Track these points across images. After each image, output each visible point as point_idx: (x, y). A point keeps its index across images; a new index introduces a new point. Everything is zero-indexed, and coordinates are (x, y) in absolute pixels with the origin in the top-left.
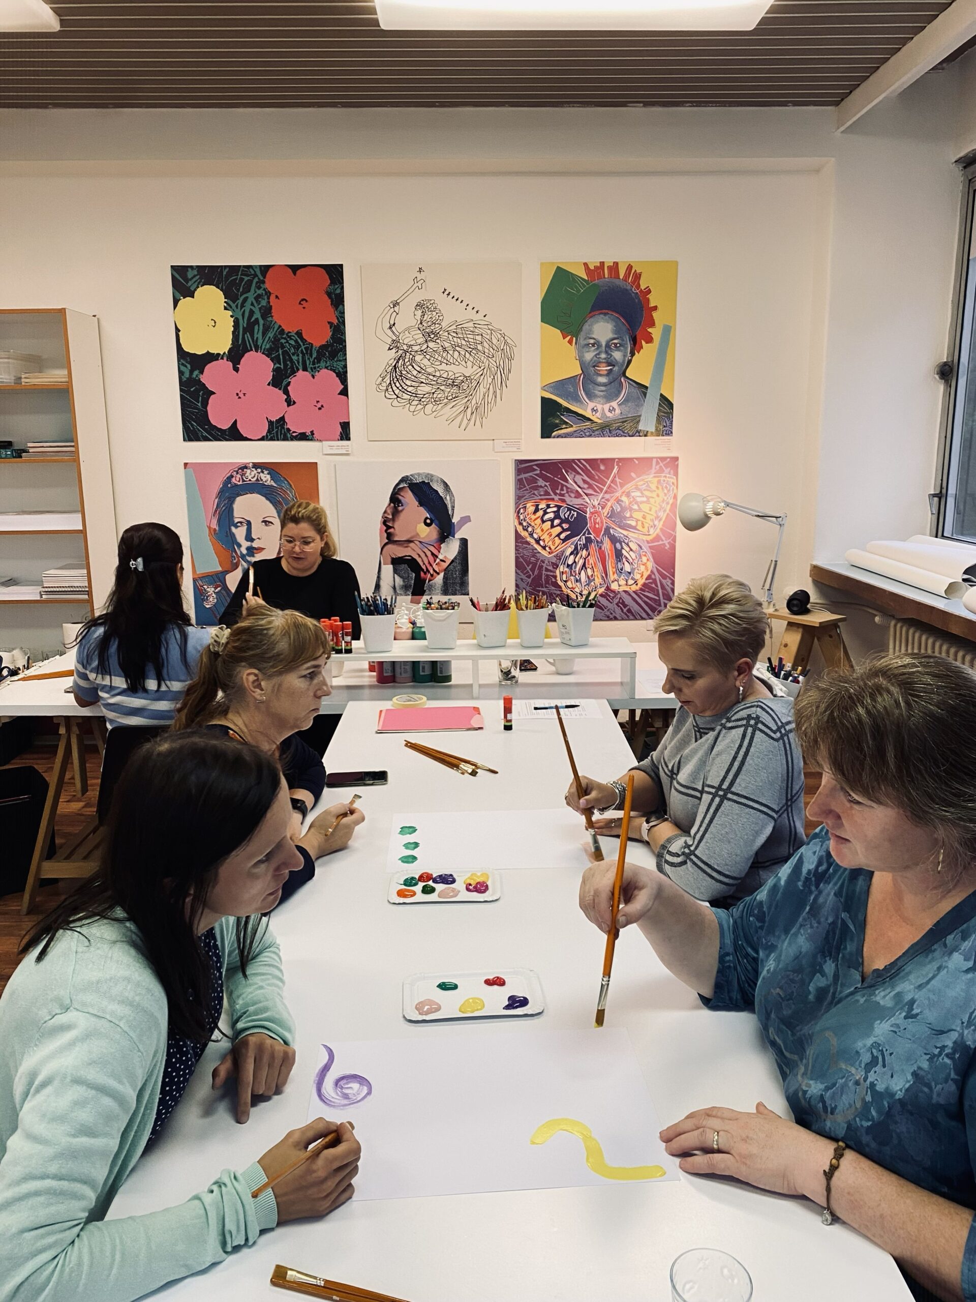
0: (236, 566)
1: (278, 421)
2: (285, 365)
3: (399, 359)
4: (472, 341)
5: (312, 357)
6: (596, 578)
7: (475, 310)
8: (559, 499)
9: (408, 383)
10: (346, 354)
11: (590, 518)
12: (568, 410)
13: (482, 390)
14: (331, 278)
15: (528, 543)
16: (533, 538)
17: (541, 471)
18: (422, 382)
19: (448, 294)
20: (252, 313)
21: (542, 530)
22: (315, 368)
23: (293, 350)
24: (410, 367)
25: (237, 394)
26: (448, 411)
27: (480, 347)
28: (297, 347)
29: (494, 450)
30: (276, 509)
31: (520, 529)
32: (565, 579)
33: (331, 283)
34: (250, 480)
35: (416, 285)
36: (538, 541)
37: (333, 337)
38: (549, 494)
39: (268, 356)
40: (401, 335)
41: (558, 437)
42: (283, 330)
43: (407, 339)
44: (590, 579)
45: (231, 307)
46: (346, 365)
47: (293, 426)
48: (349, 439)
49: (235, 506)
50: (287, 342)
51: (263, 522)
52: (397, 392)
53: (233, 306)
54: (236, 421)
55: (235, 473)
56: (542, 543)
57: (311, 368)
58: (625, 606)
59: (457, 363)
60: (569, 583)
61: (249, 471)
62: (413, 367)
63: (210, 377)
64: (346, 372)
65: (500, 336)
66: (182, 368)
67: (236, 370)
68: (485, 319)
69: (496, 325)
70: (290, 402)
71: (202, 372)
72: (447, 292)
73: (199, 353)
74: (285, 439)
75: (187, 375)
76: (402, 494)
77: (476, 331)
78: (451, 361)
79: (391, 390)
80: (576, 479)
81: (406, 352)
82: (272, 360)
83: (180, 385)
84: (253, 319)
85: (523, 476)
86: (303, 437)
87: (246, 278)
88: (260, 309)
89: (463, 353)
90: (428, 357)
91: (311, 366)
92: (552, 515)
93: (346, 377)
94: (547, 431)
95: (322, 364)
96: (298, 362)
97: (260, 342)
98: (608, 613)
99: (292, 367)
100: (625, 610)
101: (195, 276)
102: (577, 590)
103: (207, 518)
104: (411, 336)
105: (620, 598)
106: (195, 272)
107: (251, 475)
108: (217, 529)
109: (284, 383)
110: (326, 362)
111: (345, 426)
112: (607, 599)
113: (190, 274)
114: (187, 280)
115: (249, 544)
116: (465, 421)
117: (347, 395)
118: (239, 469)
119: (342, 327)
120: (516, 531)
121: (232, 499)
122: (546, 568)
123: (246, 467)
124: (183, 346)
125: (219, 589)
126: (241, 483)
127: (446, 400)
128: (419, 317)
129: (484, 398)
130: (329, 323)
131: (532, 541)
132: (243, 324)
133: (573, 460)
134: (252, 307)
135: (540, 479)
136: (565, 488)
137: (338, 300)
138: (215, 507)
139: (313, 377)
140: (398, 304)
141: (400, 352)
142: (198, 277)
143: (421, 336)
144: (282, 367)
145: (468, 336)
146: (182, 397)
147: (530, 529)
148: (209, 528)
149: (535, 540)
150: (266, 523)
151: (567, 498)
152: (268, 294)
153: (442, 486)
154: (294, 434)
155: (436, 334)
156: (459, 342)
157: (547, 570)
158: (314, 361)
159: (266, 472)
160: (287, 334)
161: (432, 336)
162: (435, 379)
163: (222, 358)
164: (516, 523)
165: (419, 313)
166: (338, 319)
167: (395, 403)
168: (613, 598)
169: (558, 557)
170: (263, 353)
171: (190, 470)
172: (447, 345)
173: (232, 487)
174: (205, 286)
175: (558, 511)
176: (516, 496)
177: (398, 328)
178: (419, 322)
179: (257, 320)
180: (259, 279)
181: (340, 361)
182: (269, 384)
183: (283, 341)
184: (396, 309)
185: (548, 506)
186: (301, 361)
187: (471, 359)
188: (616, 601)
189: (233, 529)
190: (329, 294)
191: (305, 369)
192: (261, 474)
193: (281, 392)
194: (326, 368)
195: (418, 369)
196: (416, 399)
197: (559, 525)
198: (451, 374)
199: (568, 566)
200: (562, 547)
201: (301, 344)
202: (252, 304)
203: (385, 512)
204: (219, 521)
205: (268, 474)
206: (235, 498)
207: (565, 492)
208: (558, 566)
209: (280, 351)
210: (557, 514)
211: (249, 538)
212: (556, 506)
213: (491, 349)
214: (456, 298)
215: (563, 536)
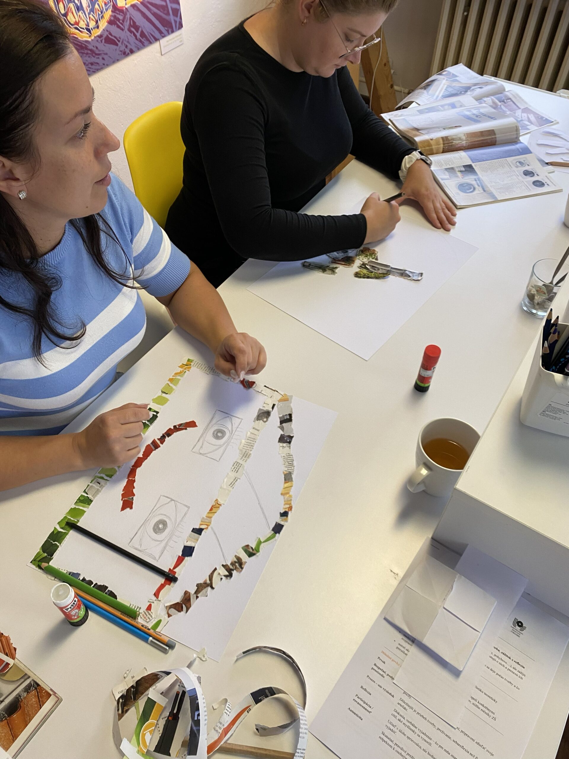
58: (137, 28)
98: (123, 48)
100: (138, 35)
105: (131, 18)
112: (118, 27)
168: (123, 21)
188: (127, 24)
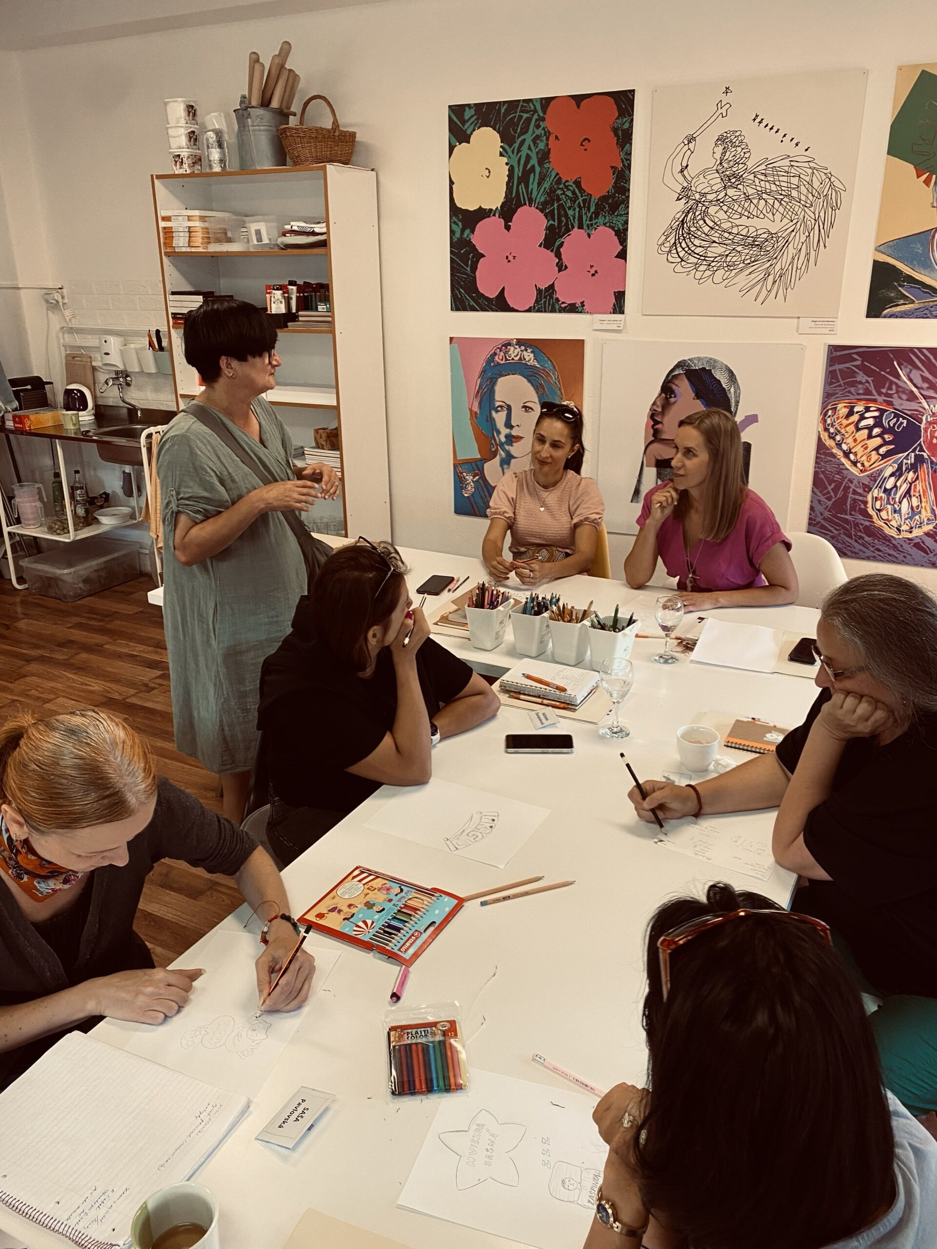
0: (495, 454)
1: (547, 289)
2: (560, 221)
3: (688, 212)
4: (785, 184)
5: (589, 212)
6: (923, 511)
7: (795, 141)
8: (885, 401)
9: (697, 242)
10: (628, 207)
11: (926, 430)
12: (911, 279)
13: (791, 251)
14: (619, 108)
15: (834, 456)
16: (841, 449)
17: (862, 361)
18: (714, 242)
19: (760, 122)
20: (528, 157)
21: (855, 440)
22: (592, 225)
23: (569, 204)
24: (701, 222)
25: (507, 257)
26: (742, 280)
27: (794, 193)
28: (574, 199)
29: (797, 331)
30: (537, 393)
31: (825, 436)
32: (878, 507)
33: (618, 117)
34: (513, 359)
35: (720, 111)
36: (846, 454)
37: (615, 186)
38: (870, 394)
39: (542, 211)
40: (694, 180)
41: (890, 317)
42: (560, 178)
43: (701, 185)
44: (914, 511)
45: (507, 153)
46: (628, 220)
47: (563, 296)
48: (622, 312)
49: (497, 388)
50: (564, 193)
51: (523, 407)
52: (681, 254)
53: (509, 150)
54: (503, 289)
55: (498, 350)
56: (852, 457)
57: (588, 225)
59: (762, 216)
60: (884, 514)
61: (512, 349)
62: (705, 221)
63: (479, 238)
64: (627, 229)
65: (824, 177)
66: (455, 227)
67: (508, 228)
68: (807, 153)
69: (820, 162)
70: (561, 267)
71: (473, 232)
72: (758, 120)
73: (472, 209)
74: (553, 311)
75: (458, 235)
76: (676, 382)
77: (793, 171)
78: (755, 213)
79: (675, 251)
80: (912, 376)
81: (698, 202)
82: (546, 216)
83: (451, 247)
84: (529, 167)
85: (837, 367)
86: (572, 309)
87: (525, 116)
88: (537, 153)
89: (771, 202)
90: (725, 208)
91: (588, 222)
92: (871, 422)
93: (626, 235)
94: (875, 309)
95: (601, 220)
96: (574, 218)
97: (534, 196)
99: (567, 224)
101: (472, 116)
102: (893, 523)
103: (469, 399)
104: (706, 181)
106: (472, 112)
107: (514, 352)
108: (478, 412)
109: (557, 243)
110: (605, 217)
111: (620, 296)
113: (468, 114)
114: (464, 122)
115: (508, 431)
116: (764, 292)
117: (625, 258)
118: (503, 346)
119: (627, 172)
120: (819, 439)
121: (494, 380)
122: (854, 490)
123: (509, 344)
124: (456, 202)
125: (477, 477)
126: (503, 362)
127: (742, 265)
128: (718, 156)
129: (792, 262)
130: (612, 167)
131: (840, 454)
132: (518, 172)
133: (911, 350)
134: (529, 152)
135: (861, 373)
136: (894, 387)
137: (625, 138)
138: (477, 388)
139: (589, 236)
140: (694, 139)
141: (691, 203)
142: (475, 117)
143: (720, 181)
144: (556, 224)
145: (781, 178)
146: (452, 260)
147: (838, 438)
148: (471, 410)
149: (844, 452)
150: (527, 408)
151: (896, 402)
152: (548, 134)
153: (727, 375)
154: (563, 306)
155: (739, 178)
156: (768, 187)
157: (855, 492)
158: (591, 216)
159: (529, 351)
160: (564, 184)
161: (733, 180)
162: (731, 237)
163: (494, 215)
164: (821, 428)
165: (719, 150)
166: (623, 162)
167: (679, 268)
169: (873, 478)
170: (537, 208)
171: (455, 345)
172: (751, 191)
173: (493, 366)
174: (482, 129)
175: (880, 417)
176: (824, 393)
177: (691, 171)
178: (718, 162)
179: (533, 167)
180: (539, 115)
181: (621, 215)
182: (540, 246)
183: (559, 192)
184: (691, 146)
185: (867, 409)
186: (577, 216)
187: (781, 210)
189: (494, 413)
190: (615, 131)
191: (581, 227)
192: (525, 352)
193: (553, 254)
194: (605, 224)
195: (711, 224)
196: (705, 263)
197: (879, 435)
198: (752, 230)
199: (886, 490)
200: (878, 466)
201: (579, 195)
202: (529, 148)
203: (654, 404)
204: (480, 403)
205: (532, 352)
206: (497, 379)
207: (894, 391)
208: (870, 489)
209: (556, 205)
210: (878, 422)
211: (508, 425)
212: (878, 410)
213: (810, 196)
214: (770, 126)
215: (883, 450)
